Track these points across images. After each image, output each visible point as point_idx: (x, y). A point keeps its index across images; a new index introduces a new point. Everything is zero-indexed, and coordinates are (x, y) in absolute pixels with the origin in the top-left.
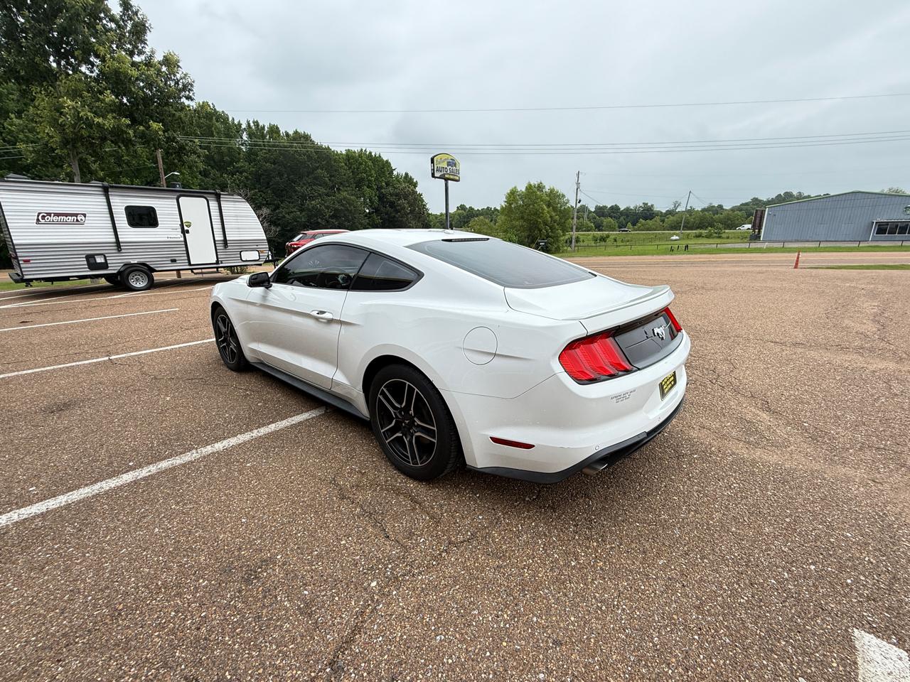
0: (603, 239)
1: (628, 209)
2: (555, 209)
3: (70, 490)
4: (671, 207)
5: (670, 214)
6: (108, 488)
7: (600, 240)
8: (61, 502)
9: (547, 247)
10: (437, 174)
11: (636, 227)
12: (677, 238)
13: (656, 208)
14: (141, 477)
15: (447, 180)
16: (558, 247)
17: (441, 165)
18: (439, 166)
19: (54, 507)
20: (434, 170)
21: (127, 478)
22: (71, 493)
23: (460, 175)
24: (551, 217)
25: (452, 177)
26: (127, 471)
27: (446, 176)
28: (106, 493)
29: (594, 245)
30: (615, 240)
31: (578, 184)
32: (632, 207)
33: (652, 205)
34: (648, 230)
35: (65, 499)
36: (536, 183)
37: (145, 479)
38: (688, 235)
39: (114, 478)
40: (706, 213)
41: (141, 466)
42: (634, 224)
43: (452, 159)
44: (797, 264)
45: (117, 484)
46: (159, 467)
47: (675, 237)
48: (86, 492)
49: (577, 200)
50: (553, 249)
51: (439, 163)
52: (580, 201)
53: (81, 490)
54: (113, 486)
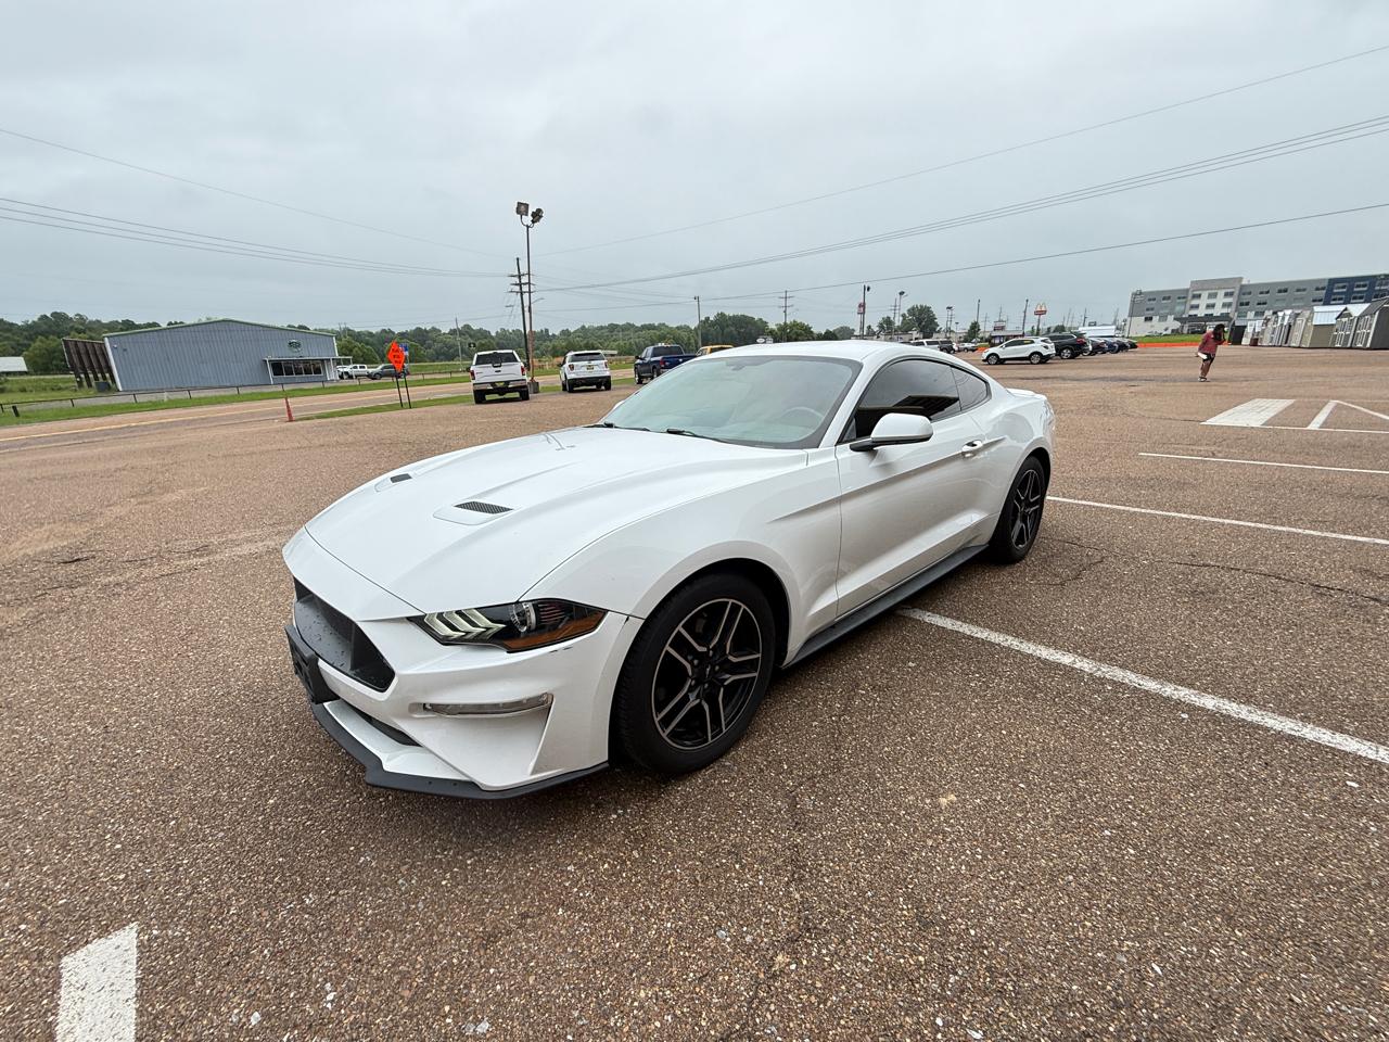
3: (1291, 739)
6: (1243, 706)
8: (1312, 729)
14: (1192, 691)
19: (1324, 731)
21: (1209, 702)
22: (1293, 733)
26: (1200, 708)
28: (1247, 702)
35: (1305, 730)
37: (1191, 686)
39: (1224, 712)
41: (1179, 703)
44: (290, 415)
45: (1227, 702)
46: (1159, 686)
48: (1273, 721)
53: (1278, 727)
54: (1234, 705)
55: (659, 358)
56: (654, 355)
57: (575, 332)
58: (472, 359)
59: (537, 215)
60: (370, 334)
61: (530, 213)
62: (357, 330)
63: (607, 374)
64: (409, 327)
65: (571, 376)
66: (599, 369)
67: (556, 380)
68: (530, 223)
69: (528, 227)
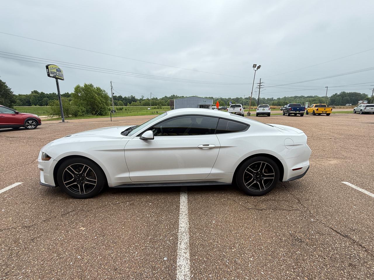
0: (121, 109)
1: (125, 97)
2: (102, 97)
4: (141, 98)
5: (141, 100)
7: (120, 110)
9: (101, 113)
10: (51, 75)
11: (131, 105)
12: (150, 109)
13: (136, 98)
15: (57, 79)
16: (106, 112)
17: (53, 71)
18: (52, 71)
20: (49, 72)
23: (64, 77)
24: (100, 100)
25: (60, 77)
27: (57, 77)
29: (117, 112)
30: (126, 110)
31: (112, 86)
32: (127, 97)
33: (135, 97)
34: (136, 106)
36: (89, 84)
38: (153, 108)
40: (154, 100)
42: (130, 104)
43: (58, 68)
47: (149, 109)
49: (112, 93)
50: (104, 114)
51: (52, 69)
52: (113, 94)
55: (290, 108)
56: (289, 107)
57: (282, 98)
58: (230, 106)
59: (259, 67)
60: (226, 99)
61: (257, 66)
62: (223, 98)
63: (269, 112)
64: (235, 97)
65: (258, 112)
66: (267, 110)
67: (255, 113)
68: (256, 69)
69: (256, 71)
